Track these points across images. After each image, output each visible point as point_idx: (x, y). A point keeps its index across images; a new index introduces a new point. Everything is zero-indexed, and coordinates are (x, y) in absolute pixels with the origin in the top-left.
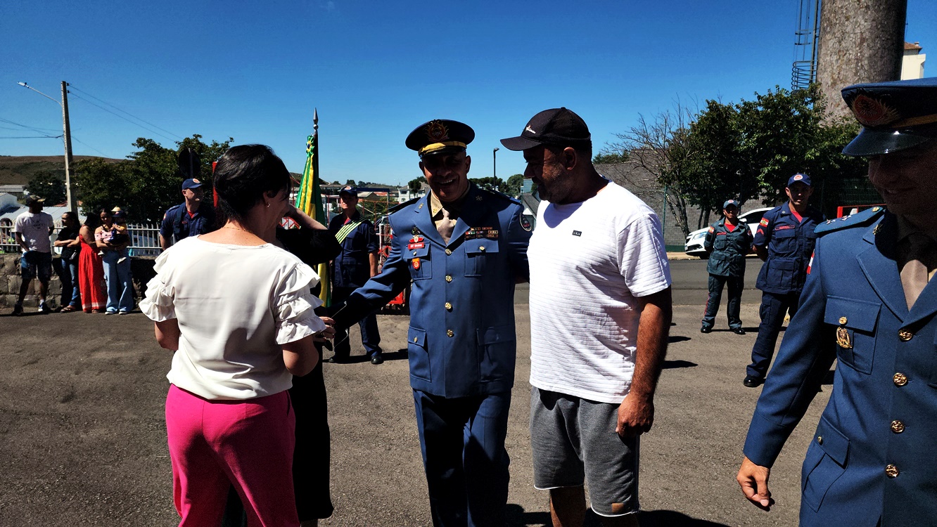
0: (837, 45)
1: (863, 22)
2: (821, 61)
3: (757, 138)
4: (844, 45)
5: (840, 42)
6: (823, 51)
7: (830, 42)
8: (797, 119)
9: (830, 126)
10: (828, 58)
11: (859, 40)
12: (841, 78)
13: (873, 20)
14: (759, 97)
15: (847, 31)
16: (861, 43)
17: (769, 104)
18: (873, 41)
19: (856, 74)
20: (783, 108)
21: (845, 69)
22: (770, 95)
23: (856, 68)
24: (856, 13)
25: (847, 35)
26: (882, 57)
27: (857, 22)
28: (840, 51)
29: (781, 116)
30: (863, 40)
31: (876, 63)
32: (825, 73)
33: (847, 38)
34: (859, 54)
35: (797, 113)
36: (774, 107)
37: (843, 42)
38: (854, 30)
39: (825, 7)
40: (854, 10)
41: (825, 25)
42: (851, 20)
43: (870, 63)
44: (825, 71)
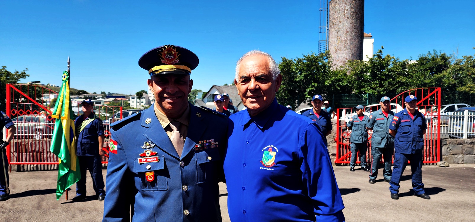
0: (336, 34)
1: (346, 24)
2: (330, 41)
3: (304, 75)
4: (339, 34)
5: (337, 33)
6: (331, 36)
7: (333, 33)
8: (321, 66)
9: (335, 70)
10: (333, 39)
11: (345, 32)
12: (339, 48)
13: (351, 24)
14: (304, 56)
15: (340, 28)
16: (346, 33)
17: (308, 59)
18: (351, 33)
19: (345, 47)
20: (314, 61)
21: (340, 45)
22: (309, 55)
23: (345, 45)
24: (344, 20)
25: (340, 30)
26: (355, 40)
27: (344, 24)
28: (338, 37)
29: (314, 65)
30: (347, 32)
31: (353, 42)
32: (332, 46)
33: (340, 31)
34: (346, 38)
35: (321, 64)
36: (311, 61)
37: (339, 33)
38: (343, 27)
39: (331, 17)
40: (343, 18)
41: (331, 25)
42: (342, 23)
43: (350, 42)
44: (332, 45)
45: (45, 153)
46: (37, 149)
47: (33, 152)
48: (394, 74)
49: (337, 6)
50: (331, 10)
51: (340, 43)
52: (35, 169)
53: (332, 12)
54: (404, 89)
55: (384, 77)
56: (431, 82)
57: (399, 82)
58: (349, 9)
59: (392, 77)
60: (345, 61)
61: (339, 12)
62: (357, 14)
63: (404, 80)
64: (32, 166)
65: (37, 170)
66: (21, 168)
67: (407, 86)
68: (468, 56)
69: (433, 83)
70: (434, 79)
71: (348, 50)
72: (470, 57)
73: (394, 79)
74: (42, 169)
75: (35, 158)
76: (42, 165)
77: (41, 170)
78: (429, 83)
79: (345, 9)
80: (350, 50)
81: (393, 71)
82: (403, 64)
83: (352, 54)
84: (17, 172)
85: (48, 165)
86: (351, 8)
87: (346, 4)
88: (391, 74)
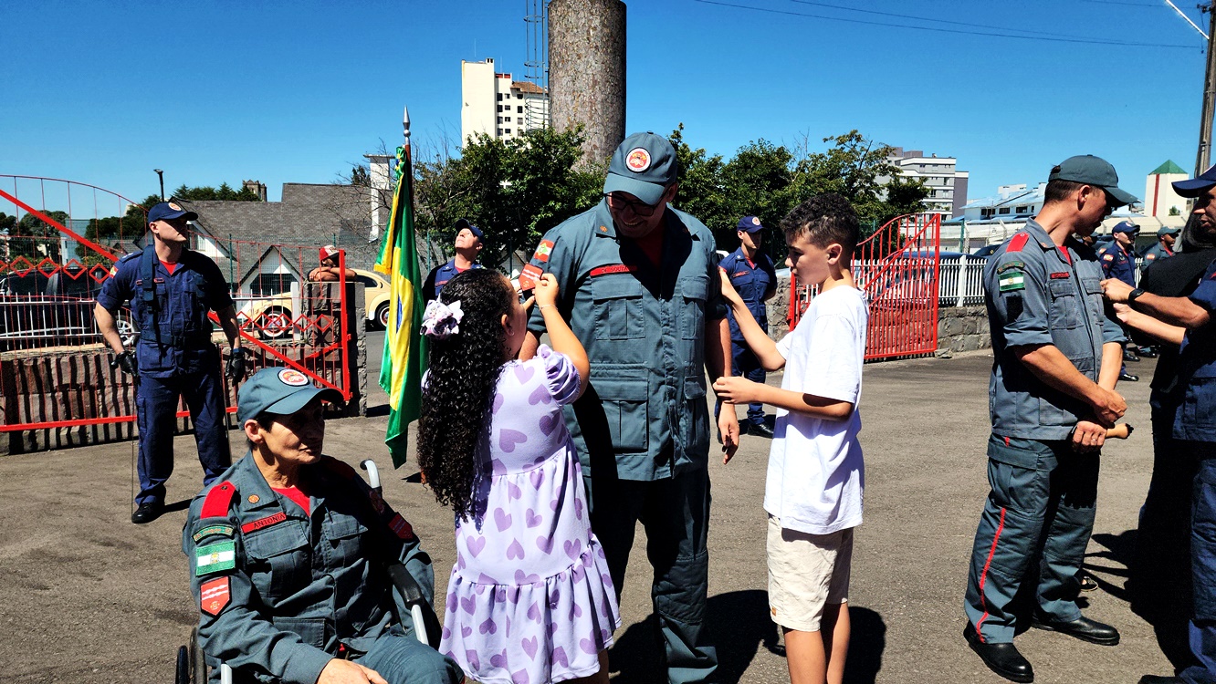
0: (570, 84)
1: (593, 63)
4: (577, 84)
5: (573, 81)
6: (556, 89)
7: (563, 81)
10: (563, 97)
11: (591, 82)
13: (603, 63)
15: (580, 70)
16: (594, 86)
18: (604, 85)
19: (591, 118)
24: (587, 52)
25: (579, 75)
26: (611, 103)
27: (588, 62)
28: (574, 91)
30: (595, 82)
31: (608, 108)
32: (561, 114)
33: (579, 78)
34: (592, 97)
37: (576, 82)
38: (586, 70)
39: (555, 41)
40: (585, 48)
41: (557, 60)
42: (583, 59)
43: (602, 108)
44: (561, 111)
45: (108, 390)
46: (81, 380)
47: (63, 388)
48: (700, 188)
49: (572, 17)
50: (555, 22)
51: (579, 109)
52: (76, 440)
53: (558, 28)
54: (721, 219)
55: (684, 193)
56: (769, 206)
57: (712, 204)
58: (599, 28)
59: (695, 194)
60: (592, 153)
61: (575, 30)
62: (615, 41)
63: (720, 201)
64: (64, 432)
65: (84, 443)
66: (25, 441)
67: (726, 214)
68: (818, 155)
69: (771, 207)
70: (774, 201)
71: (597, 125)
72: (822, 156)
73: (702, 198)
74: (101, 437)
75: (74, 406)
76: (100, 427)
77: (96, 442)
78: (766, 208)
79: (590, 26)
80: (602, 127)
81: (697, 181)
82: (713, 165)
83: (607, 137)
84: (10, 454)
85: (119, 426)
86: (604, 25)
87: (592, 14)
88: (695, 188)
